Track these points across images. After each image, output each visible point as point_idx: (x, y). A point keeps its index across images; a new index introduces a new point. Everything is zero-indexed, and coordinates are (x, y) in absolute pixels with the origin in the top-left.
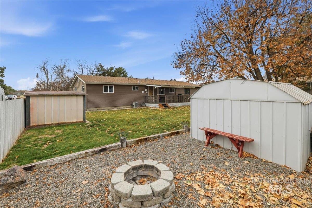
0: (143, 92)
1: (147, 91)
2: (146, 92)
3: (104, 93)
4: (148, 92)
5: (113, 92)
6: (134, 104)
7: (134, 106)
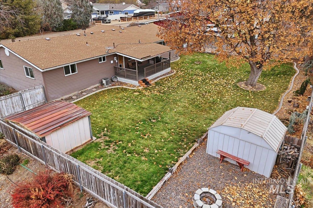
0: (112, 62)
1: (117, 59)
2: (115, 61)
3: (65, 76)
4: (118, 62)
5: (77, 72)
6: (104, 82)
7: (105, 85)
